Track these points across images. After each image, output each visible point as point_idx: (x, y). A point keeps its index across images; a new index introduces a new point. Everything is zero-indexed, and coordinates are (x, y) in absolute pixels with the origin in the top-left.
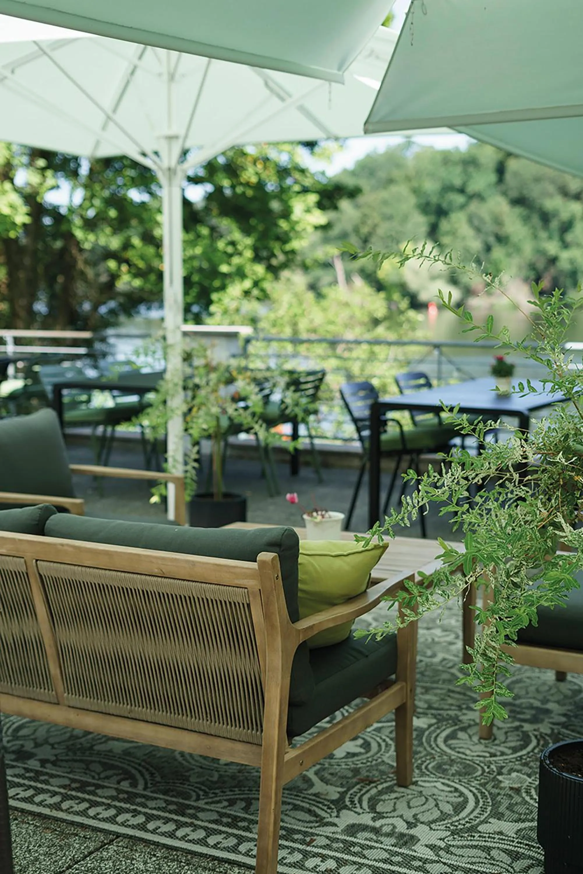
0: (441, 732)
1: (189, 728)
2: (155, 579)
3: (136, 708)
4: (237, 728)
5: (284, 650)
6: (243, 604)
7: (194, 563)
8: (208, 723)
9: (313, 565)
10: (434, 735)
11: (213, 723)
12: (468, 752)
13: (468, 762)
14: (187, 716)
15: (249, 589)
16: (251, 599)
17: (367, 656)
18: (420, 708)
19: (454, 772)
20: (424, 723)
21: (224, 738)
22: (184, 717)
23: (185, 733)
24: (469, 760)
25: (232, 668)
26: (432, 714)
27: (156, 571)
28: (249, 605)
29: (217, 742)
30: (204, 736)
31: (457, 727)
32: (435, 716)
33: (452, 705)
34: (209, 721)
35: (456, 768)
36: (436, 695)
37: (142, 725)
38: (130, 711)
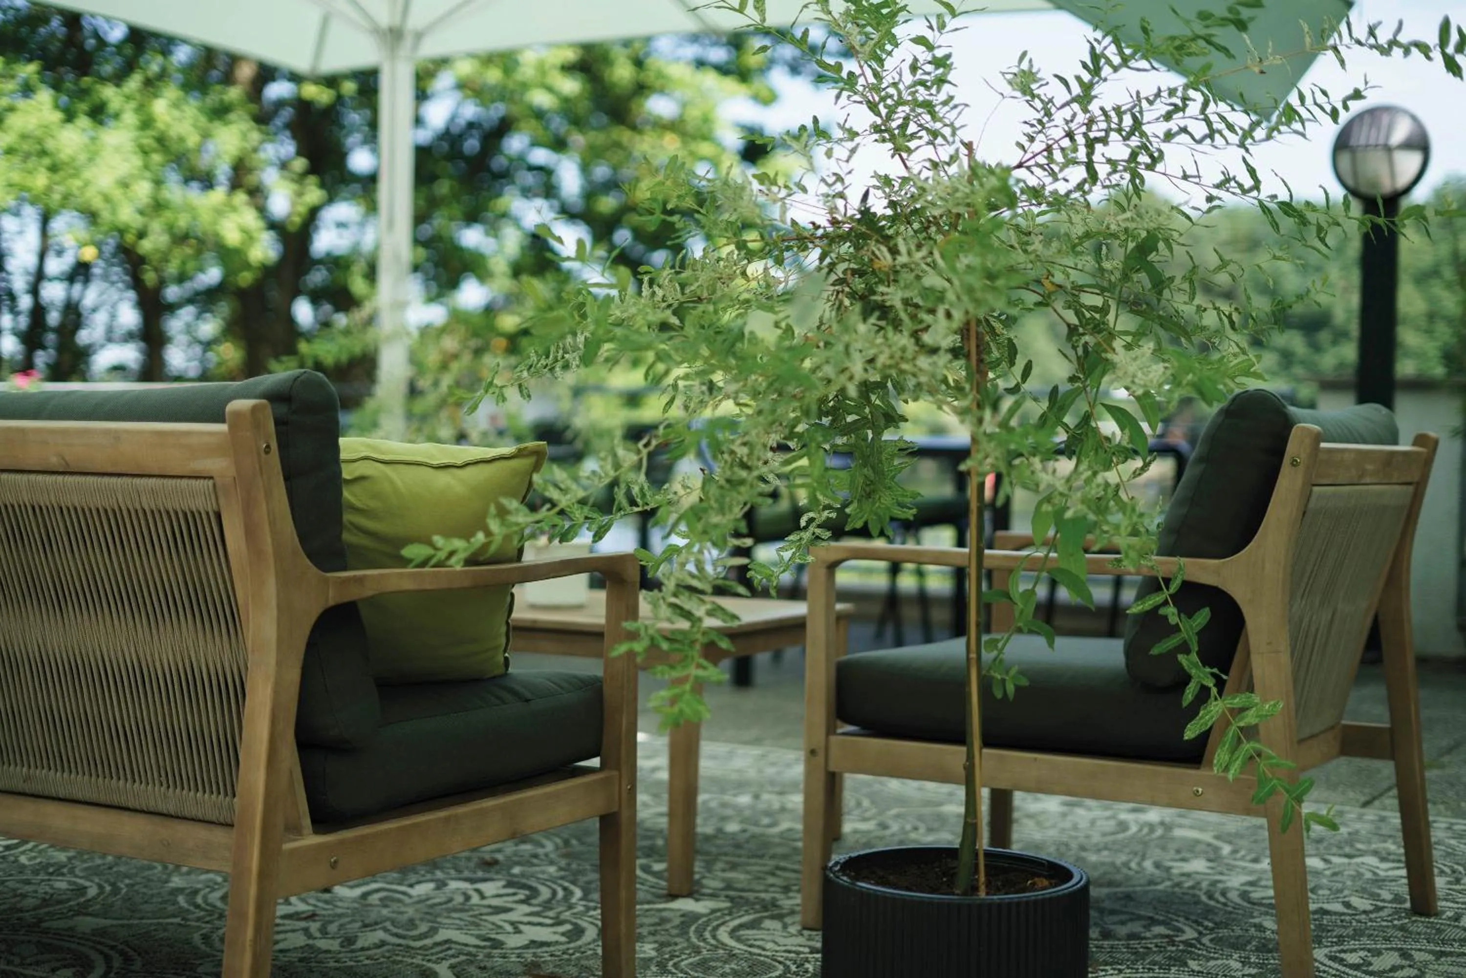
0: (732, 920)
1: (130, 806)
2: (53, 478)
3: (38, 772)
4: (214, 796)
5: (284, 609)
6: (207, 513)
7: (117, 435)
8: (162, 789)
9: (392, 482)
10: (715, 923)
11: (171, 790)
12: (769, 946)
13: (762, 958)
14: (126, 780)
15: (217, 479)
16: (222, 501)
17: (527, 701)
18: (709, 888)
19: (728, 971)
20: (705, 907)
21: (193, 820)
22: (122, 782)
23: (125, 817)
24: (767, 957)
25: (198, 661)
26: (727, 897)
27: (54, 461)
28: (218, 516)
29: (182, 830)
30: (157, 819)
31: (766, 914)
32: (731, 899)
33: (772, 885)
34: (165, 785)
35: (733, 966)
36: (747, 872)
37: (50, 808)
38: (27, 779)
